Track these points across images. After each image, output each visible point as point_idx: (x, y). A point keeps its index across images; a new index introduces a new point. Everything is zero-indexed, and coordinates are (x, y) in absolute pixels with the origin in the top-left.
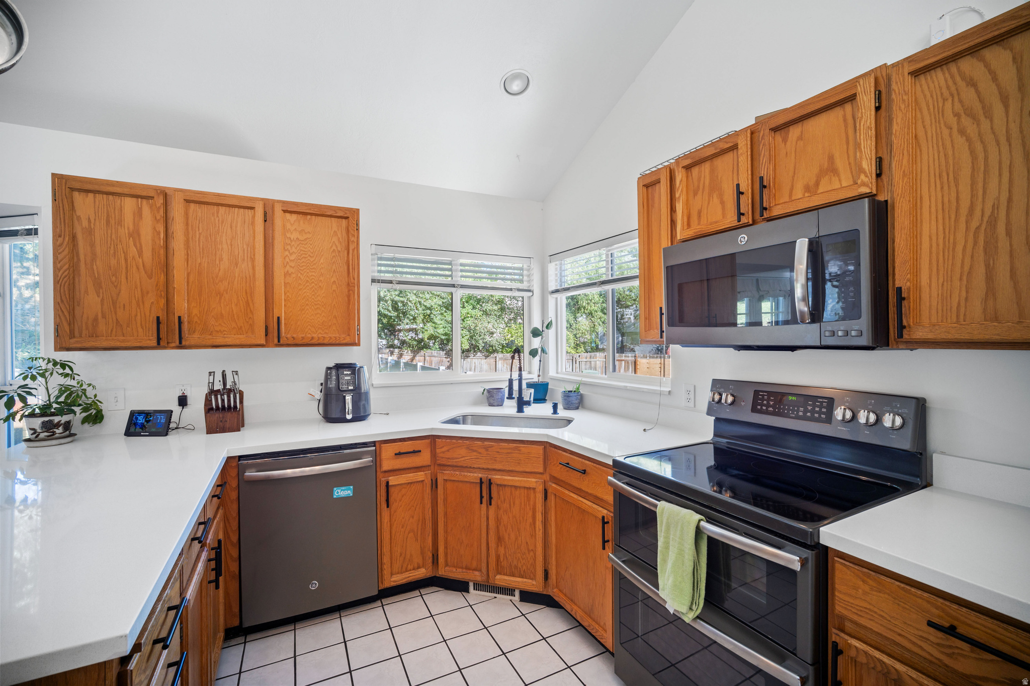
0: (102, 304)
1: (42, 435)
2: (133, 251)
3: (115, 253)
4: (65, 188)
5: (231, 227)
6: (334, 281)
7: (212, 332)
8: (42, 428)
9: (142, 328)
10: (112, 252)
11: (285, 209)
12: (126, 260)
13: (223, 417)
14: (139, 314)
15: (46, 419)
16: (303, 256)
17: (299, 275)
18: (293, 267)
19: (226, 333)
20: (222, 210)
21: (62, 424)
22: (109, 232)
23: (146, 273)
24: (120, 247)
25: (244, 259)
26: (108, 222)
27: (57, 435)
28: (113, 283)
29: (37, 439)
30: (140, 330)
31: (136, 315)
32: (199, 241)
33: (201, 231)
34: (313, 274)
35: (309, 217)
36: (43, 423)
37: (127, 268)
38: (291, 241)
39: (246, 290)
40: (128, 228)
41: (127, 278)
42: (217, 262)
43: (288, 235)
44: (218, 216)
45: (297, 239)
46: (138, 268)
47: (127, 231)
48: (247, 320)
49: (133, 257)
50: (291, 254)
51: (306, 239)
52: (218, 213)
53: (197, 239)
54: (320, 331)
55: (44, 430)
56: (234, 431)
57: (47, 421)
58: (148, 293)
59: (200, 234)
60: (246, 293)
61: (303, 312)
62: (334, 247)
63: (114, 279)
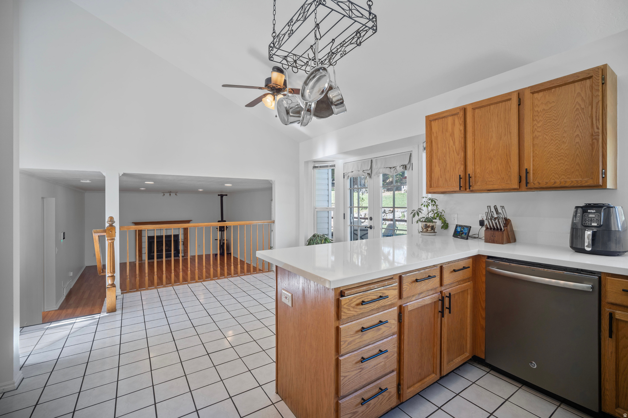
0: (440, 172)
1: (425, 230)
2: (451, 142)
3: (445, 146)
5: (497, 116)
6: (578, 135)
7: (487, 182)
9: (455, 181)
10: (444, 146)
11: (533, 91)
12: (449, 148)
13: (493, 234)
14: (454, 174)
16: (548, 121)
17: (545, 136)
18: (540, 132)
19: (494, 182)
20: (492, 107)
21: (430, 227)
22: (443, 136)
23: (456, 153)
24: (447, 142)
25: (505, 134)
26: (442, 131)
27: (429, 231)
28: (444, 160)
29: (423, 232)
30: (454, 183)
31: (453, 175)
32: (480, 129)
33: (481, 124)
34: (557, 133)
35: (553, 90)
37: (449, 152)
38: (538, 113)
39: (506, 154)
40: (450, 132)
41: (449, 157)
42: (490, 139)
43: (536, 109)
44: (490, 112)
45: (544, 110)
46: (453, 151)
47: (449, 134)
48: (507, 173)
49: (452, 146)
50: (538, 122)
51: (550, 108)
52: (490, 109)
53: (479, 129)
54: (563, 177)
55: (425, 228)
56: (500, 244)
57: (425, 224)
58: (457, 163)
59: (481, 125)
60: (507, 155)
61: (548, 163)
62: (578, 106)
63: (444, 158)
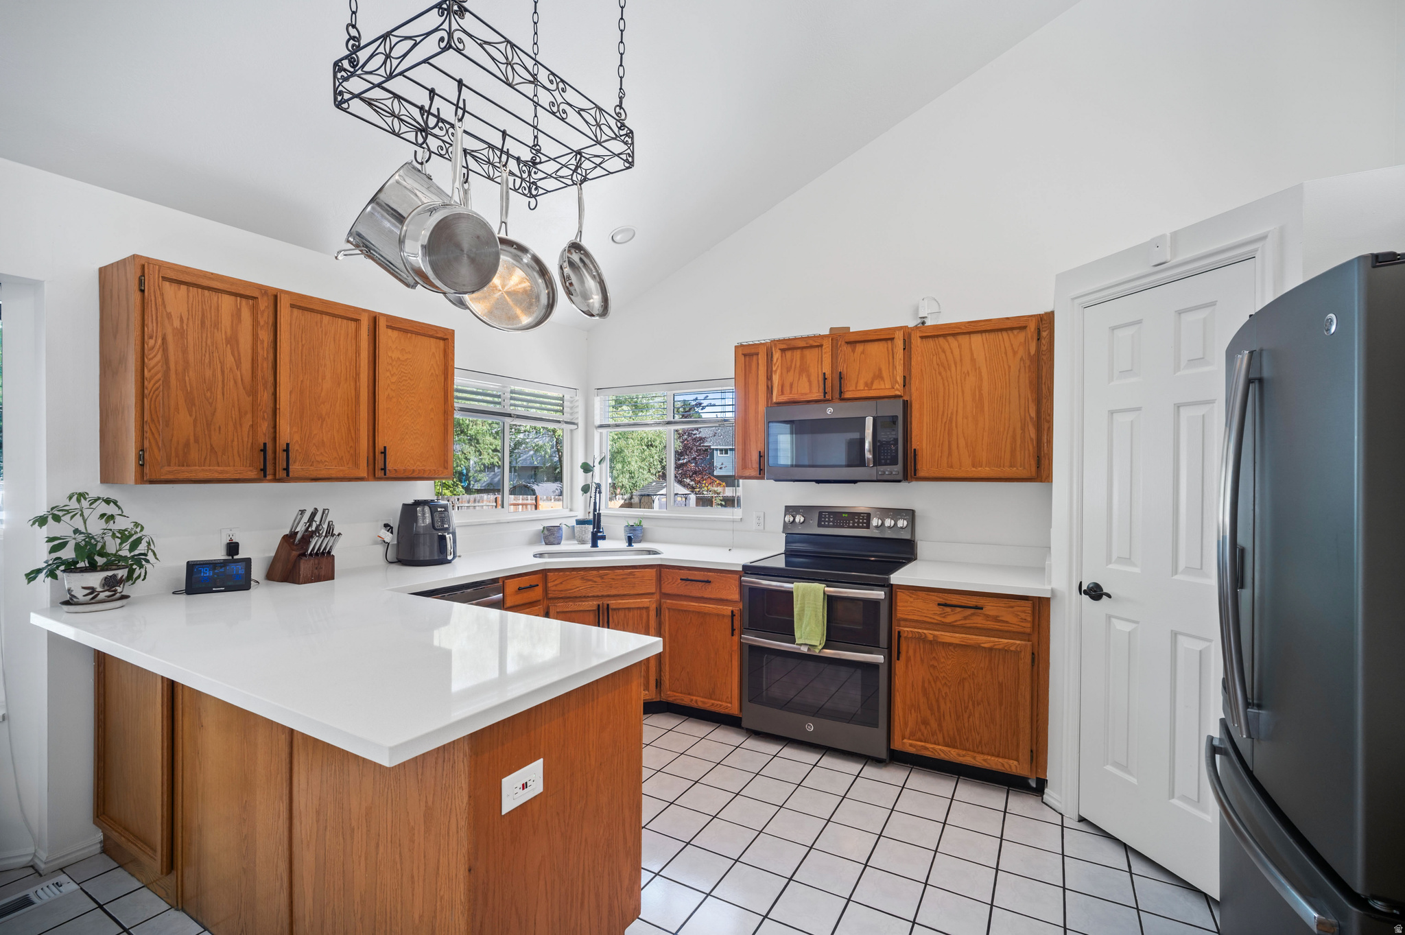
0: (195, 426)
1: (102, 596)
2: (230, 360)
3: (210, 362)
4: (159, 277)
5: (334, 340)
6: (432, 408)
7: (313, 462)
8: (104, 586)
9: (239, 456)
10: (207, 361)
11: (389, 324)
12: (223, 372)
13: (319, 564)
14: (236, 440)
15: (110, 573)
16: (404, 378)
17: (400, 399)
18: (394, 391)
19: (327, 463)
20: (326, 319)
21: (123, 581)
22: (204, 335)
23: (244, 388)
24: (216, 354)
25: (346, 379)
26: (203, 323)
28: (207, 400)
29: (93, 601)
30: (237, 459)
31: (233, 441)
32: (302, 353)
33: (304, 342)
34: (413, 399)
35: (409, 335)
36: (106, 578)
37: (223, 381)
38: (393, 360)
39: (348, 414)
40: (226, 332)
41: (223, 394)
42: (320, 380)
43: (390, 354)
44: (321, 327)
45: (398, 358)
46: (236, 382)
47: (224, 337)
48: (349, 450)
49: (231, 369)
50: (392, 375)
51: (406, 360)
52: (321, 322)
53: (300, 352)
54: (418, 463)
55: (106, 588)
56: (329, 580)
57: (111, 577)
58: (246, 413)
59: (303, 345)
60: (348, 417)
61: (403, 442)
62: (432, 371)
63: (208, 394)
